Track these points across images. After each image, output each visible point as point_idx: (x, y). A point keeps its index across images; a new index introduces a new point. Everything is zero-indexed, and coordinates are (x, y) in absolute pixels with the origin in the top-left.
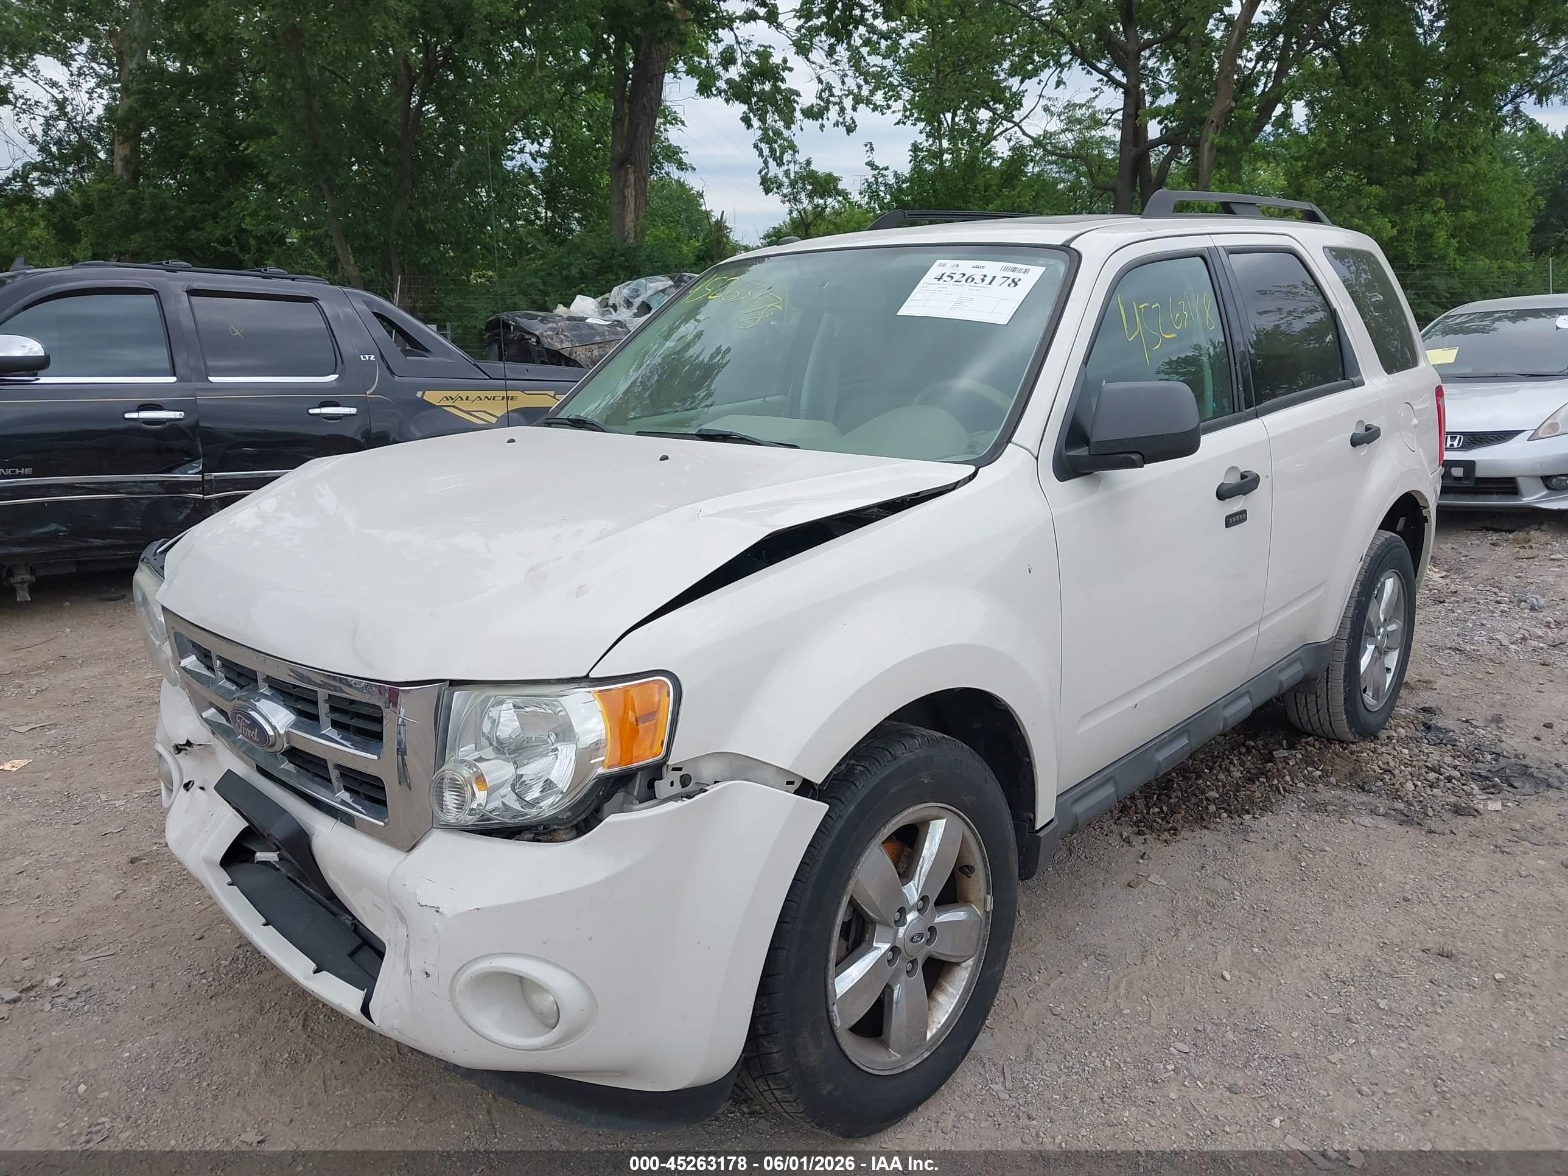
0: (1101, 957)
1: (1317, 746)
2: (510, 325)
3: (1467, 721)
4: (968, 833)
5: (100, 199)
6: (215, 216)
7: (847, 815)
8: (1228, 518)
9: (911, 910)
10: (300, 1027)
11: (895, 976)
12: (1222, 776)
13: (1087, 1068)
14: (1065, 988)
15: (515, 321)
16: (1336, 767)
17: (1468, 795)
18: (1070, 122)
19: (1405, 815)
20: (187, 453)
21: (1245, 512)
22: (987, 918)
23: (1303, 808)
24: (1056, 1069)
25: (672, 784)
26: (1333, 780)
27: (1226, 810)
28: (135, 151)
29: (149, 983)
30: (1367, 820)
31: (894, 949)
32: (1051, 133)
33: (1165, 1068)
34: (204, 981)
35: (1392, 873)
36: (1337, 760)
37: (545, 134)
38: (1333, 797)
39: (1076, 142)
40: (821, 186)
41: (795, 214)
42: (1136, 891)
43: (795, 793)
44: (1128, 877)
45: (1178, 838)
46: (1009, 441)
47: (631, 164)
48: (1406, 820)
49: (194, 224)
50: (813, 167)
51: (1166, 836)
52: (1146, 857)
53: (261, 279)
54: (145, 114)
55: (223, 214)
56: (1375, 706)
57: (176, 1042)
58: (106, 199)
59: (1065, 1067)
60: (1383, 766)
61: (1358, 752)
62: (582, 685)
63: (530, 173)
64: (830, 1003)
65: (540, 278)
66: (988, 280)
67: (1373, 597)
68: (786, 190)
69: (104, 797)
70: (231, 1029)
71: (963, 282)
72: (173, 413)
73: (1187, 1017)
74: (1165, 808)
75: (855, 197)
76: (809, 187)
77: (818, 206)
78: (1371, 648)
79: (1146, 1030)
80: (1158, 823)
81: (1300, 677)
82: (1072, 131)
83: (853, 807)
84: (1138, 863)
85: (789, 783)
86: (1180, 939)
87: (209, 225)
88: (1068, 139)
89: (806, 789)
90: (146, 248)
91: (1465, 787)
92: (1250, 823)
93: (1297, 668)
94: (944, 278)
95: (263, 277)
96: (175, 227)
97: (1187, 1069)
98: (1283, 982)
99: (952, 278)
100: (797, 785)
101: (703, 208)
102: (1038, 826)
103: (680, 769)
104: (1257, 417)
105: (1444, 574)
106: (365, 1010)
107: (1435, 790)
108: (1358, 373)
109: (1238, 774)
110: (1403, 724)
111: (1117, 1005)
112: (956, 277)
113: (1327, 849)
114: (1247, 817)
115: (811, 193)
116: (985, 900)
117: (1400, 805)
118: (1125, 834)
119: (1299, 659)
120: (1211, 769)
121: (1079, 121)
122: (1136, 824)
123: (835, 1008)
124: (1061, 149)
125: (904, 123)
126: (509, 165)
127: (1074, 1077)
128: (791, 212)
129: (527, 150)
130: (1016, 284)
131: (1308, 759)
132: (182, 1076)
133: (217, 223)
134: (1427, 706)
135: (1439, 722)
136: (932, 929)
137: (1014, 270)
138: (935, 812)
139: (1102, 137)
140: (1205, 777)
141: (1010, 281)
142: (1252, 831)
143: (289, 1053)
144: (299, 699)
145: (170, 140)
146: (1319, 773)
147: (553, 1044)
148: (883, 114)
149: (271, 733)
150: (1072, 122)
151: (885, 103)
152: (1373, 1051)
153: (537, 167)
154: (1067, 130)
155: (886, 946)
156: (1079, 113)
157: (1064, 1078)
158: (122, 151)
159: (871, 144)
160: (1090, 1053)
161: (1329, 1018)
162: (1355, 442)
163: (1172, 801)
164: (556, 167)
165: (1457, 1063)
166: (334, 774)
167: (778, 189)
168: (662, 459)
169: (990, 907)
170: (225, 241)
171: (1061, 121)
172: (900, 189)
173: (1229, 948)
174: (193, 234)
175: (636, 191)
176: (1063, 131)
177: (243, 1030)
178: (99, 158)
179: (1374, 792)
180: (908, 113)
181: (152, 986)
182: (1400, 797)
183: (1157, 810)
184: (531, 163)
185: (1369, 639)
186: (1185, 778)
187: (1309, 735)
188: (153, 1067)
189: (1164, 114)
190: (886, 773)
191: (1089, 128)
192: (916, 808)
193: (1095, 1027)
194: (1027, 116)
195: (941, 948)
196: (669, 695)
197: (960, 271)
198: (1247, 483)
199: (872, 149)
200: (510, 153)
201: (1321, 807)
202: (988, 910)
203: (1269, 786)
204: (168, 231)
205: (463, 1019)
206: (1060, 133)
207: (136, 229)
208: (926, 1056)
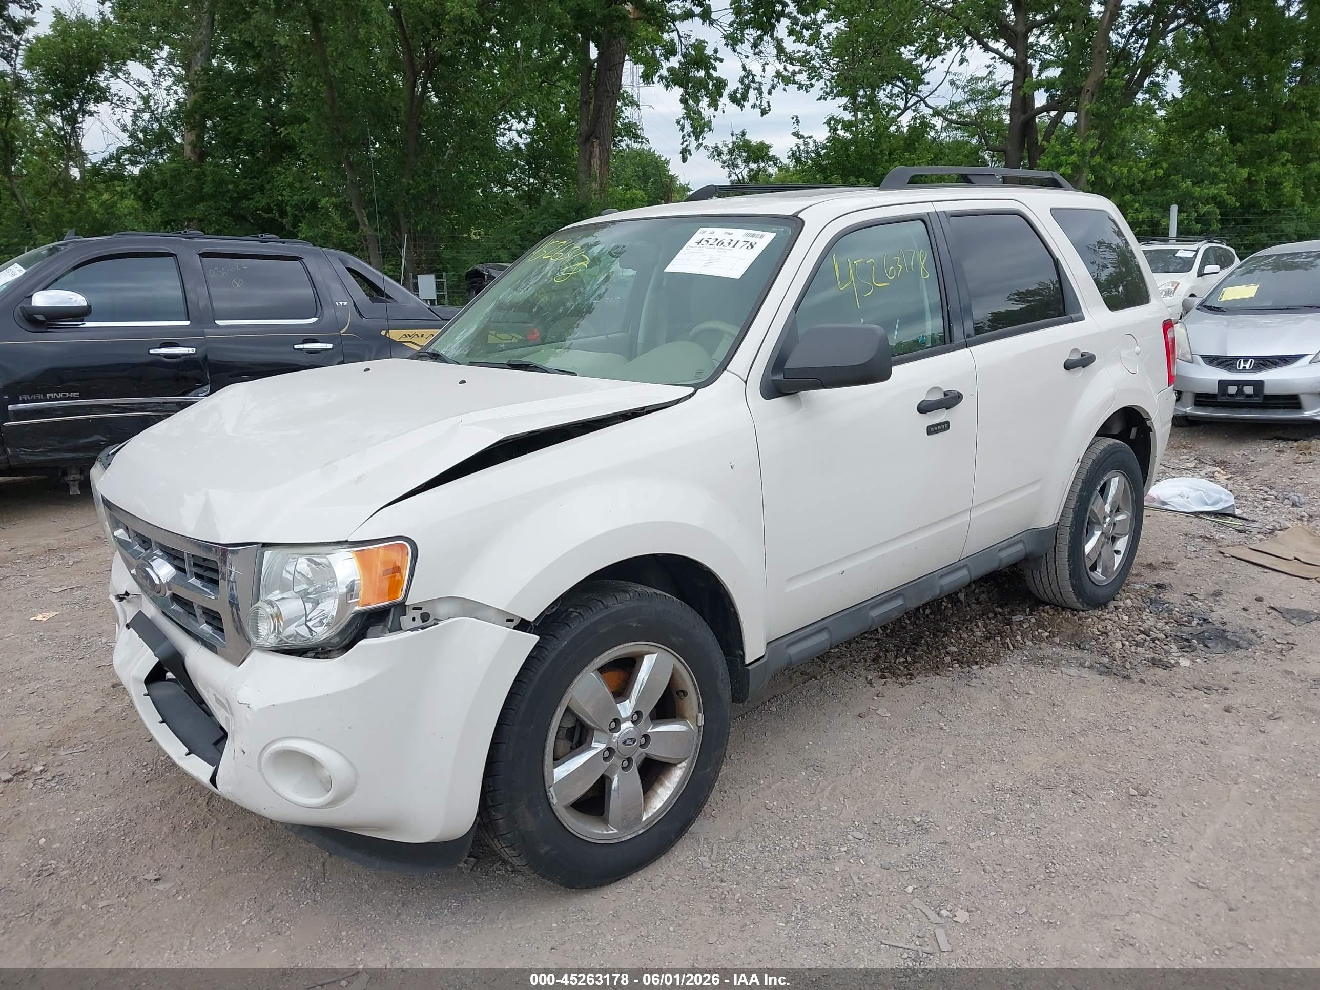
0: (818, 768)
1: (1051, 613)
2: (484, 275)
3: (1191, 595)
4: (679, 665)
5: (172, 177)
6: (262, 189)
7: (560, 648)
8: (929, 428)
9: (626, 720)
10: (205, 803)
11: (612, 769)
12: (965, 636)
13: (778, 848)
14: (782, 790)
15: (488, 272)
16: (1062, 629)
17: (1166, 652)
18: (973, 93)
19: (1107, 668)
20: (199, 381)
21: (948, 422)
22: (699, 731)
23: (1025, 661)
24: (754, 847)
25: (414, 619)
26: (1057, 640)
27: (958, 661)
28: (200, 137)
29: (105, 771)
30: (1073, 671)
31: (609, 749)
32: (956, 103)
33: (839, 849)
34: (144, 771)
35: (1077, 711)
36: (1065, 624)
37: (530, 114)
38: (1054, 653)
39: (978, 111)
40: (754, 153)
41: (734, 177)
42: (863, 720)
43: (514, 628)
44: (862, 709)
45: (912, 682)
46: (725, 369)
47: (596, 138)
48: (1106, 671)
49: (245, 195)
50: (747, 137)
51: (903, 679)
52: (880, 695)
53: (259, 243)
54: (207, 106)
55: (268, 187)
56: (1104, 581)
57: (115, 812)
58: (177, 176)
59: (762, 847)
60: (1101, 630)
61: (1085, 618)
62: (344, 546)
63: (517, 147)
64: (547, 786)
65: (519, 234)
66: (733, 244)
67: (1097, 492)
68: (725, 157)
69: (104, 640)
70: (155, 804)
71: (715, 246)
72: (186, 349)
73: (870, 814)
74: (909, 659)
75: (786, 161)
76: (744, 154)
77: (752, 170)
78: (1098, 534)
79: (835, 822)
80: (900, 670)
81: (1022, 554)
82: (975, 100)
83: (566, 642)
84: (873, 699)
85: (508, 620)
86: (886, 757)
87: (257, 196)
88: (971, 109)
89: (523, 625)
90: (209, 214)
91: (1165, 647)
92: (975, 672)
93: (1020, 547)
94: (703, 242)
95: (262, 242)
96: (231, 198)
97: (856, 851)
98: (956, 790)
99: (708, 242)
100: (516, 622)
101: (670, 173)
102: (747, 661)
103: (421, 609)
104: (967, 347)
105: (1229, 476)
106: (213, 780)
107: (1139, 648)
108: (1079, 309)
109: (979, 634)
110: (1132, 596)
111: (819, 803)
112: (711, 242)
113: (1031, 692)
114: (975, 667)
115: (747, 158)
116: (697, 717)
117: (1105, 660)
118: (870, 678)
119: (1021, 541)
120: (958, 629)
121: (981, 93)
122: (882, 670)
123: (552, 789)
124: (965, 117)
125: (825, 99)
126: (501, 141)
127: (766, 854)
128: (730, 176)
129: (513, 128)
130: (752, 247)
131: (1040, 623)
132: (113, 835)
133: (264, 194)
134: (1162, 582)
135: (1166, 596)
136: (646, 736)
137: (753, 235)
138: (646, 649)
139: (1001, 106)
140: (951, 635)
141: (748, 244)
142: (976, 678)
143: (192, 821)
144: (175, 558)
145: (227, 128)
146: (1047, 634)
147: (326, 805)
148: (807, 92)
149: (157, 582)
150: (974, 95)
151: (808, 83)
152: (1006, 841)
153: (522, 141)
154: (970, 100)
155: (602, 746)
156: (980, 86)
157: (758, 854)
158: (191, 137)
159: (797, 117)
160: (785, 837)
161: (982, 817)
162: (1069, 366)
163: (917, 653)
164: (537, 142)
165: (1071, 852)
166: (199, 612)
167: (718, 156)
168: (460, 383)
169: (701, 722)
170: (268, 210)
171: (965, 93)
172: (818, 154)
173: (923, 764)
174: (245, 204)
175: (600, 160)
176: (967, 102)
177: (164, 804)
178: (176, 142)
179: (1087, 650)
180: (828, 90)
181: (107, 773)
182: (1108, 654)
183: (902, 660)
184: (517, 139)
185: (1096, 527)
186: (935, 636)
187: (1047, 604)
188: (95, 828)
189: (1049, 85)
190: (597, 618)
191: (991, 98)
192: (627, 645)
193: (796, 819)
194: (936, 90)
195: (656, 751)
196: (408, 554)
197: (714, 237)
198: (951, 400)
199: (798, 122)
200: (502, 130)
201: (1039, 661)
202: (700, 725)
203: (1002, 644)
204: (226, 201)
205: (269, 785)
206: (964, 103)
207: (202, 199)
208: (641, 832)
